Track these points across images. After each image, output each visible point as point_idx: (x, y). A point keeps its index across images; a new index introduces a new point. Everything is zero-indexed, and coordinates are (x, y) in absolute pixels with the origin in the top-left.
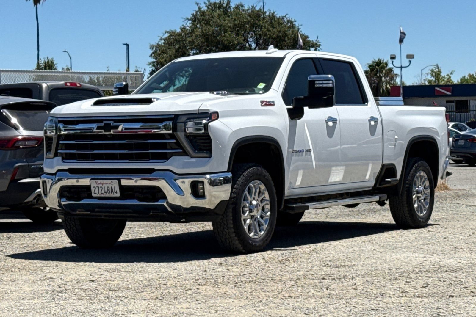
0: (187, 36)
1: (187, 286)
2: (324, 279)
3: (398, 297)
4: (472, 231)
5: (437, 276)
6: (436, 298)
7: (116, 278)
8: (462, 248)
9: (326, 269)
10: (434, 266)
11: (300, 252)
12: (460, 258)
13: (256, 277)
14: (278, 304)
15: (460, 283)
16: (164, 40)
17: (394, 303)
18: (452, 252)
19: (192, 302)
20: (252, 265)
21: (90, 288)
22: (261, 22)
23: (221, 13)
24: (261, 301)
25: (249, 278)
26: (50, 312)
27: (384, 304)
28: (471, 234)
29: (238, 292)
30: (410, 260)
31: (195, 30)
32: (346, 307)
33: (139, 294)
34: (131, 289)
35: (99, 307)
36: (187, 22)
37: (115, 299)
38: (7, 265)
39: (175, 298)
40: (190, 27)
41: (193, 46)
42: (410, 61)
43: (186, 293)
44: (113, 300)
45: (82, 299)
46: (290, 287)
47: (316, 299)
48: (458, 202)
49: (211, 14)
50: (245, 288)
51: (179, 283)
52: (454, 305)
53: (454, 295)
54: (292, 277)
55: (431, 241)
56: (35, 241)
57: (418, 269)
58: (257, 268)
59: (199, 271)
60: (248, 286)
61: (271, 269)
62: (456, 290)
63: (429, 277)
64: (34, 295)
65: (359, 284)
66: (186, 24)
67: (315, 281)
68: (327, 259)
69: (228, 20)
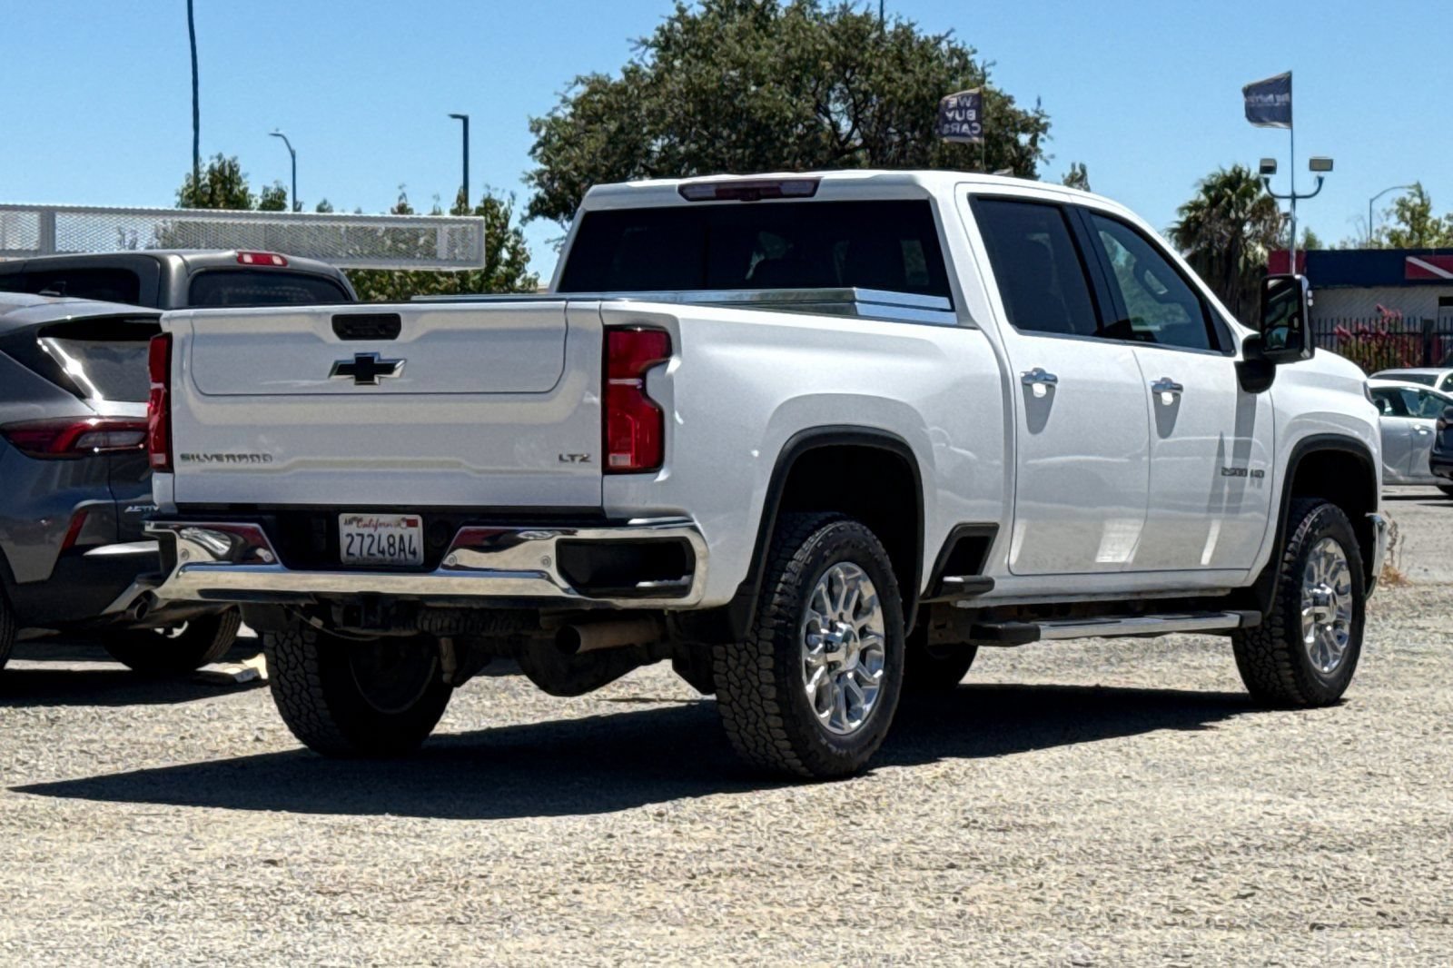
0: (643, 95)
1: (546, 882)
2: (952, 866)
3: (1158, 928)
4: (1435, 720)
5: (1289, 862)
6: (1273, 930)
7: (342, 855)
8: (1387, 776)
9: (968, 837)
10: (1289, 832)
11: (905, 779)
12: (1374, 805)
13: (755, 859)
14: (804, 943)
15: (1353, 886)
16: (575, 106)
17: (1145, 944)
18: (1356, 789)
19: (552, 932)
20: (752, 821)
21: (261, 884)
22: (867, 55)
23: (748, 25)
24: (754, 933)
25: (733, 862)
26: (134, 958)
27: (1114, 946)
28: (1430, 730)
29: (692, 905)
30: (1223, 812)
31: (666, 75)
32: (1002, 953)
33: (400, 905)
34: (382, 889)
35: (279, 944)
36: (644, 53)
37: (328, 921)
38: (33, 809)
39: (504, 920)
40: (654, 66)
41: (661, 126)
42: (1321, 180)
43: (539, 905)
44: (323, 922)
45: (231, 920)
46: (847, 892)
47: (917, 928)
48: (1421, 623)
49: (716, 28)
50: (714, 892)
51: (524, 872)
52: (1319, 953)
53: (1326, 922)
54: (861, 859)
55: (1303, 749)
56: (128, 734)
57: (1241, 839)
58: (765, 829)
59: (591, 836)
60: (724, 884)
61: (804, 832)
62: (1335, 907)
63: (1266, 866)
64: (95, 902)
65: (1053, 884)
66: (642, 59)
67: (924, 873)
68: (979, 804)
69: (766, 46)
